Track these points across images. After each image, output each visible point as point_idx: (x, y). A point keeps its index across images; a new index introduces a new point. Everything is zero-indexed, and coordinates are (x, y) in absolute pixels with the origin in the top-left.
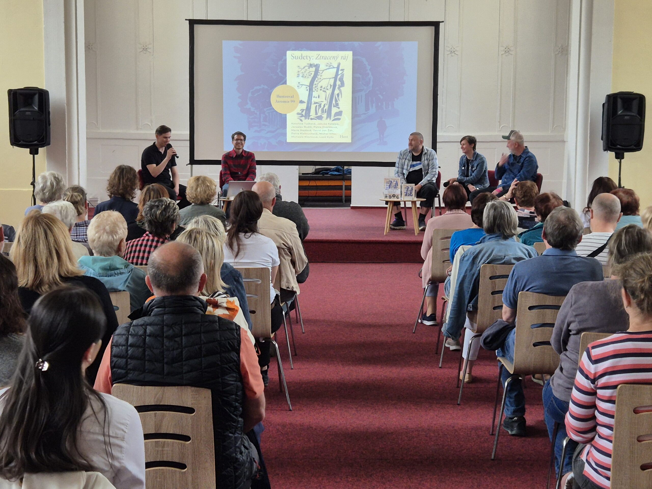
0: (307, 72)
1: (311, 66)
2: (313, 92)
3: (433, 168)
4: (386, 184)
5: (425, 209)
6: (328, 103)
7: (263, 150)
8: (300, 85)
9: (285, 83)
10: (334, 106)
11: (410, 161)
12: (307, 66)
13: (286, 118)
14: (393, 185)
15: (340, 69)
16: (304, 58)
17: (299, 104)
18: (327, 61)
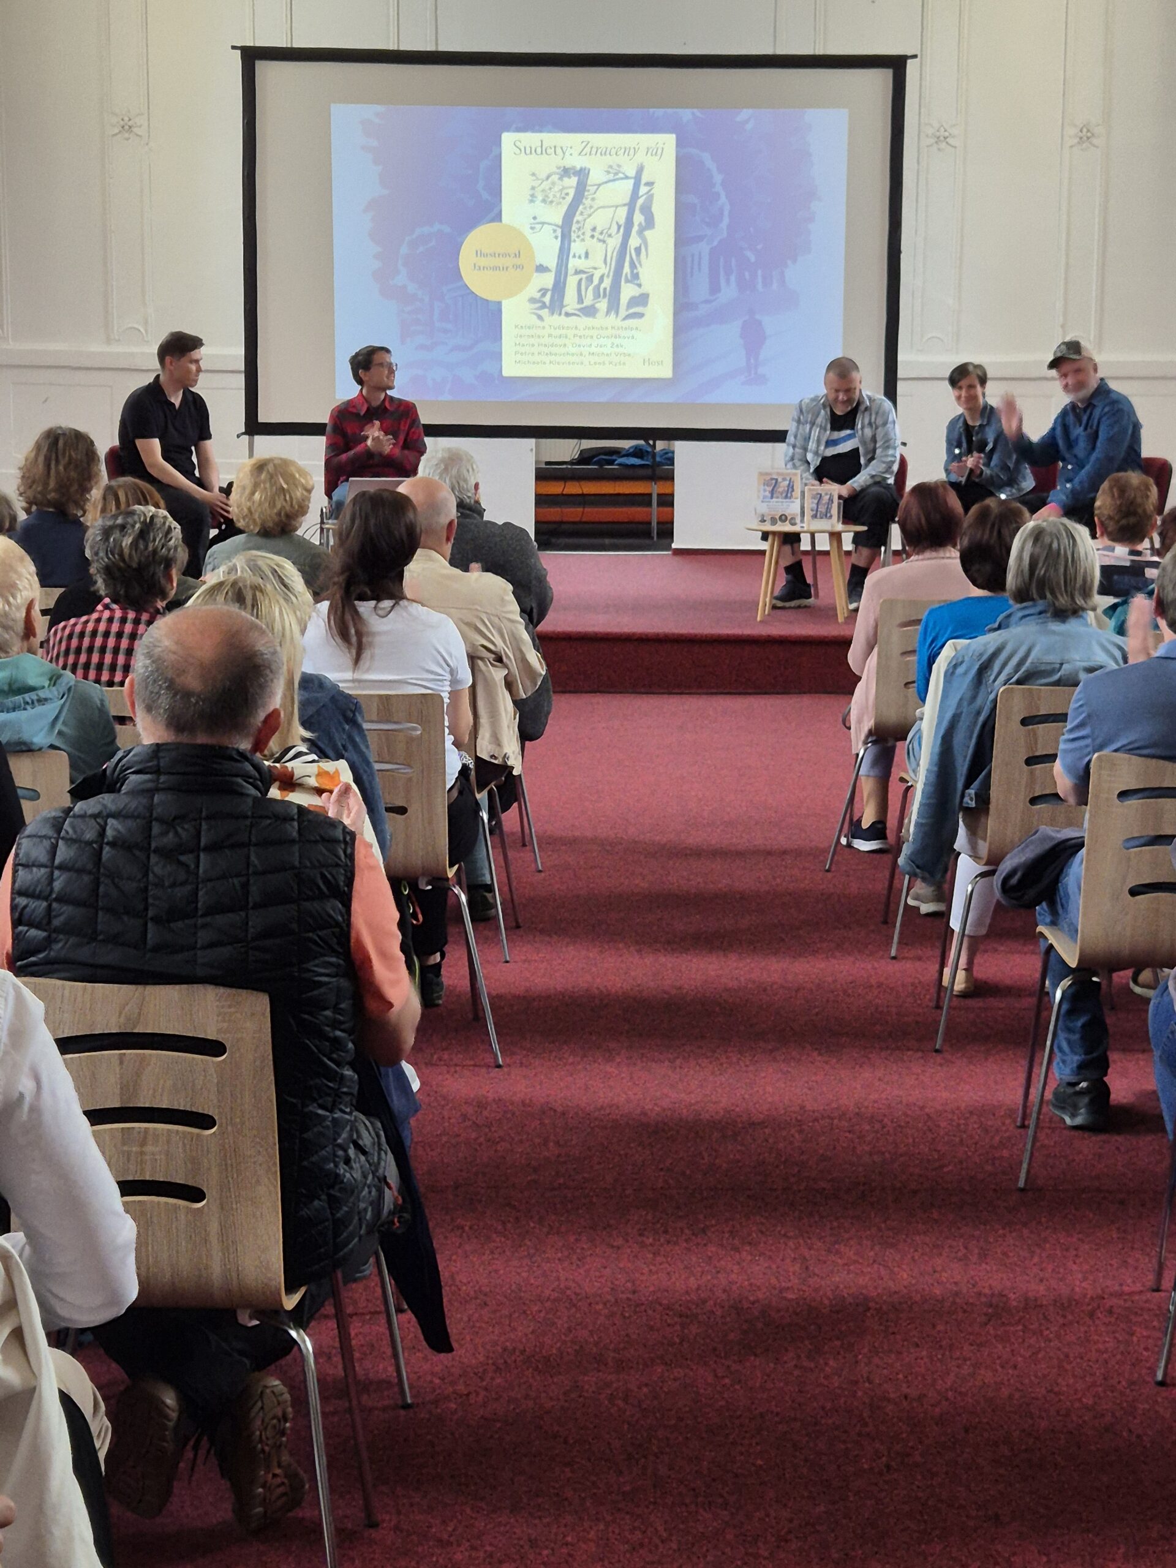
0: (556, 189)
1: (566, 172)
2: (573, 244)
3: (888, 447)
4: (762, 487)
5: (865, 552)
6: (611, 274)
7: (440, 398)
8: (537, 223)
9: (498, 217)
10: (627, 281)
11: (825, 430)
12: (555, 173)
13: (500, 311)
14: (781, 490)
15: (643, 181)
16: (549, 151)
17: (535, 274)
18: (609, 160)
